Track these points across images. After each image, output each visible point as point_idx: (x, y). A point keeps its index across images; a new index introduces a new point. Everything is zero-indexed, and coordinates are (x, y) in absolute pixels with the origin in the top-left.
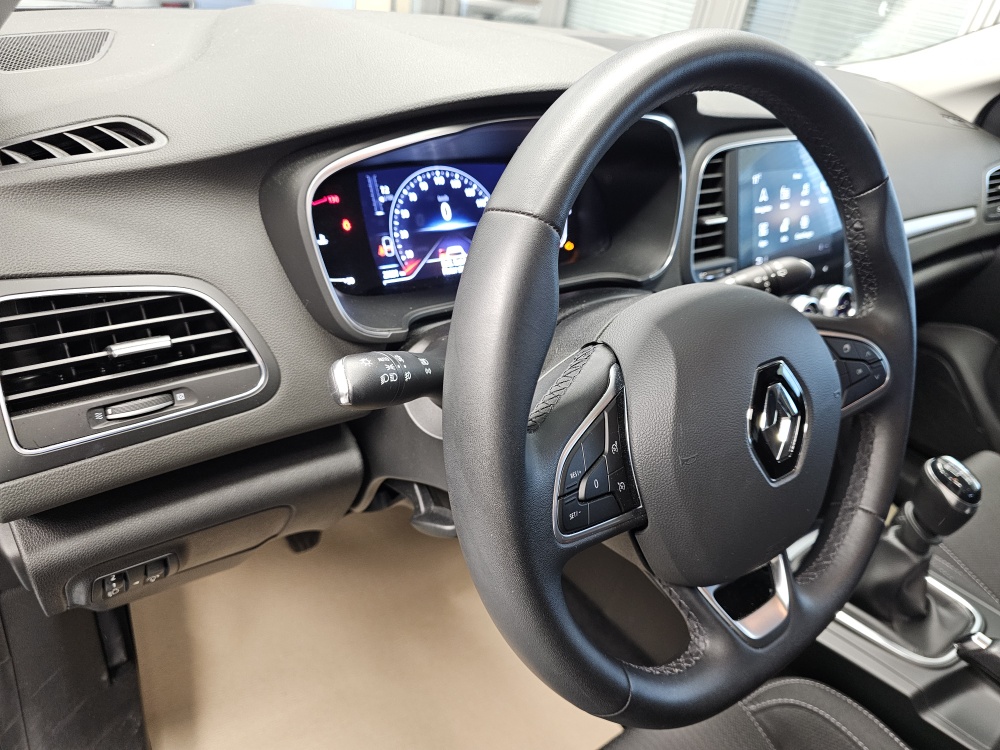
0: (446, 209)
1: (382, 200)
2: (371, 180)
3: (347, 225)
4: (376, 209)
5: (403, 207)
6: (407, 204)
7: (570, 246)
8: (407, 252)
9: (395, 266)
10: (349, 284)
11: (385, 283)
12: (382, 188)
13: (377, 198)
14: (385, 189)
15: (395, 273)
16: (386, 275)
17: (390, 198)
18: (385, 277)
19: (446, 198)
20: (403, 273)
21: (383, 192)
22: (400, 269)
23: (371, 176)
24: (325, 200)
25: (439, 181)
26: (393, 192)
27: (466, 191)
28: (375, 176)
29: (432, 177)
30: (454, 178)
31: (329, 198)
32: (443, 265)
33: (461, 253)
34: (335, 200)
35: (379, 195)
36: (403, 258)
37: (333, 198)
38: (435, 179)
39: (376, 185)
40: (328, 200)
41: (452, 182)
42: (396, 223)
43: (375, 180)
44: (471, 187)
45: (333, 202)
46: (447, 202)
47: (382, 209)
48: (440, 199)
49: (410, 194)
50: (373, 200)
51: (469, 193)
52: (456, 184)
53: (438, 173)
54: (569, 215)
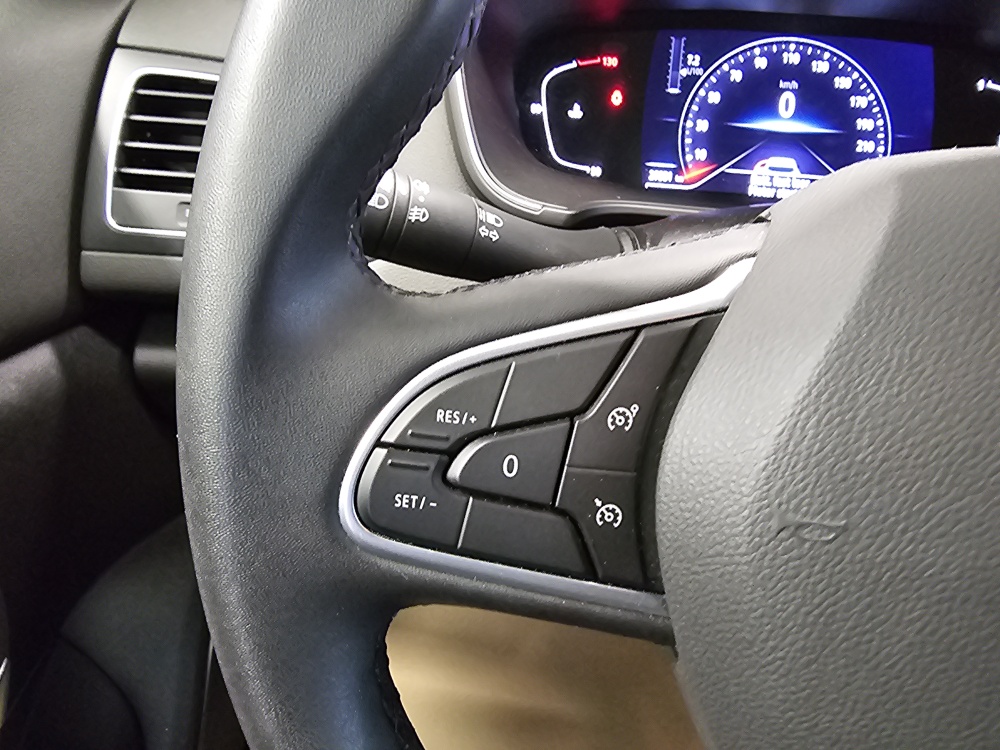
0: (787, 101)
1: (684, 72)
2: (676, 43)
3: (617, 98)
4: (669, 85)
5: (714, 88)
6: (724, 84)
8: (697, 151)
9: (673, 166)
10: (593, 175)
11: (647, 185)
12: (690, 57)
13: (676, 68)
14: (694, 60)
15: (668, 176)
16: (653, 175)
17: (699, 71)
18: (650, 178)
19: (795, 85)
20: (678, 179)
21: (689, 63)
22: (677, 171)
23: (678, 38)
24: (599, 60)
25: (792, 58)
26: (704, 65)
27: (837, 79)
28: (684, 39)
29: (780, 53)
30: (820, 58)
31: (605, 59)
32: (753, 181)
33: (791, 170)
34: (612, 62)
35: (681, 65)
36: (689, 158)
37: (609, 58)
38: (785, 55)
39: (682, 52)
40: (602, 61)
41: (814, 63)
42: (695, 108)
43: (683, 45)
44: (848, 75)
45: (609, 65)
46: (793, 91)
47: (679, 85)
48: (782, 85)
49: (732, 71)
50: (670, 71)
51: (843, 83)
52: (821, 67)
53: (792, 47)
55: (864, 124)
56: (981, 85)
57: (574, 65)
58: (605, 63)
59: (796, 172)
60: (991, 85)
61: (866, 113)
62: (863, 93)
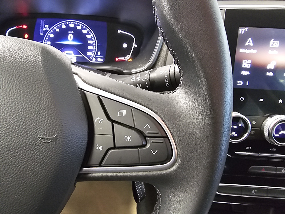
0: (71, 37)
1: (44, 29)
2: (42, 22)
3: (26, 36)
4: (40, 32)
5: (52, 33)
6: (54, 32)
12: (46, 25)
13: (42, 28)
17: (48, 29)
19: (73, 32)
21: (45, 27)
23: (43, 21)
24: (21, 26)
25: (72, 25)
26: (50, 28)
27: (83, 31)
28: (44, 21)
29: (69, 24)
30: (79, 25)
31: (23, 26)
33: (71, 54)
34: (25, 27)
35: (43, 27)
37: (24, 26)
38: (70, 25)
39: (44, 24)
40: (22, 27)
41: (77, 27)
42: (47, 38)
43: (44, 22)
44: (86, 29)
45: (24, 27)
46: (72, 34)
47: (43, 32)
48: (69, 32)
49: (57, 29)
50: (41, 29)
51: (84, 32)
52: (79, 28)
53: (72, 23)
54: (134, 47)
56: (119, 31)
57: (15, 28)
58: (23, 27)
59: (73, 55)
60: (121, 31)
61: (91, 39)
62: (90, 34)
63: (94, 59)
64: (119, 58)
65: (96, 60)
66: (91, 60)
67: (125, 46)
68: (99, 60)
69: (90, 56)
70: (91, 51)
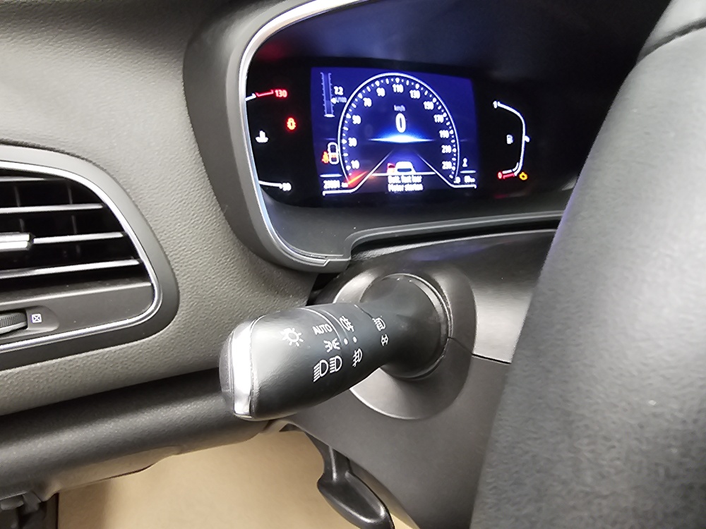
0: (400, 118)
1: (334, 101)
2: (325, 78)
3: (291, 124)
4: (326, 111)
5: (355, 113)
6: (361, 110)
7: (524, 177)
8: (353, 162)
9: (338, 175)
10: (284, 190)
11: (324, 193)
12: (336, 88)
13: (329, 99)
14: (339, 90)
15: (336, 184)
16: (328, 184)
17: (344, 100)
18: (325, 187)
19: (403, 108)
20: (344, 185)
21: (336, 93)
22: (342, 180)
23: (326, 74)
24: (272, 93)
25: (399, 88)
26: (347, 95)
27: (425, 103)
28: (330, 74)
29: (391, 84)
30: (414, 88)
31: (277, 91)
32: (391, 180)
33: (410, 170)
34: (283, 93)
35: (331, 95)
36: (348, 168)
37: (280, 91)
38: (394, 86)
39: (330, 84)
40: (275, 93)
41: (411, 92)
42: (346, 128)
43: (330, 79)
44: (431, 100)
45: (280, 96)
46: (402, 112)
47: (332, 111)
48: (396, 108)
49: (365, 99)
50: (325, 100)
51: (429, 105)
52: (415, 94)
53: (397, 80)
54: (526, 142)
55: (444, 134)
56: (496, 104)
57: (254, 96)
58: (277, 95)
59: (413, 172)
60: (500, 105)
61: (444, 126)
62: (440, 112)
63: (458, 180)
64: (504, 172)
65: (462, 182)
66: (452, 181)
67: (510, 140)
68: (467, 179)
69: (450, 171)
70: (448, 157)
